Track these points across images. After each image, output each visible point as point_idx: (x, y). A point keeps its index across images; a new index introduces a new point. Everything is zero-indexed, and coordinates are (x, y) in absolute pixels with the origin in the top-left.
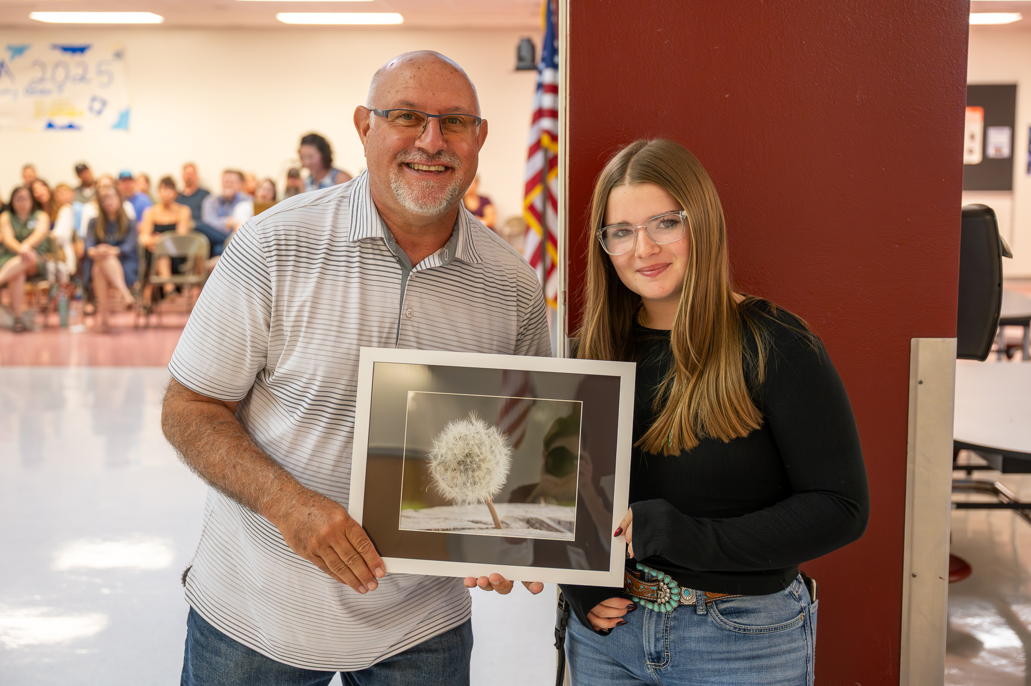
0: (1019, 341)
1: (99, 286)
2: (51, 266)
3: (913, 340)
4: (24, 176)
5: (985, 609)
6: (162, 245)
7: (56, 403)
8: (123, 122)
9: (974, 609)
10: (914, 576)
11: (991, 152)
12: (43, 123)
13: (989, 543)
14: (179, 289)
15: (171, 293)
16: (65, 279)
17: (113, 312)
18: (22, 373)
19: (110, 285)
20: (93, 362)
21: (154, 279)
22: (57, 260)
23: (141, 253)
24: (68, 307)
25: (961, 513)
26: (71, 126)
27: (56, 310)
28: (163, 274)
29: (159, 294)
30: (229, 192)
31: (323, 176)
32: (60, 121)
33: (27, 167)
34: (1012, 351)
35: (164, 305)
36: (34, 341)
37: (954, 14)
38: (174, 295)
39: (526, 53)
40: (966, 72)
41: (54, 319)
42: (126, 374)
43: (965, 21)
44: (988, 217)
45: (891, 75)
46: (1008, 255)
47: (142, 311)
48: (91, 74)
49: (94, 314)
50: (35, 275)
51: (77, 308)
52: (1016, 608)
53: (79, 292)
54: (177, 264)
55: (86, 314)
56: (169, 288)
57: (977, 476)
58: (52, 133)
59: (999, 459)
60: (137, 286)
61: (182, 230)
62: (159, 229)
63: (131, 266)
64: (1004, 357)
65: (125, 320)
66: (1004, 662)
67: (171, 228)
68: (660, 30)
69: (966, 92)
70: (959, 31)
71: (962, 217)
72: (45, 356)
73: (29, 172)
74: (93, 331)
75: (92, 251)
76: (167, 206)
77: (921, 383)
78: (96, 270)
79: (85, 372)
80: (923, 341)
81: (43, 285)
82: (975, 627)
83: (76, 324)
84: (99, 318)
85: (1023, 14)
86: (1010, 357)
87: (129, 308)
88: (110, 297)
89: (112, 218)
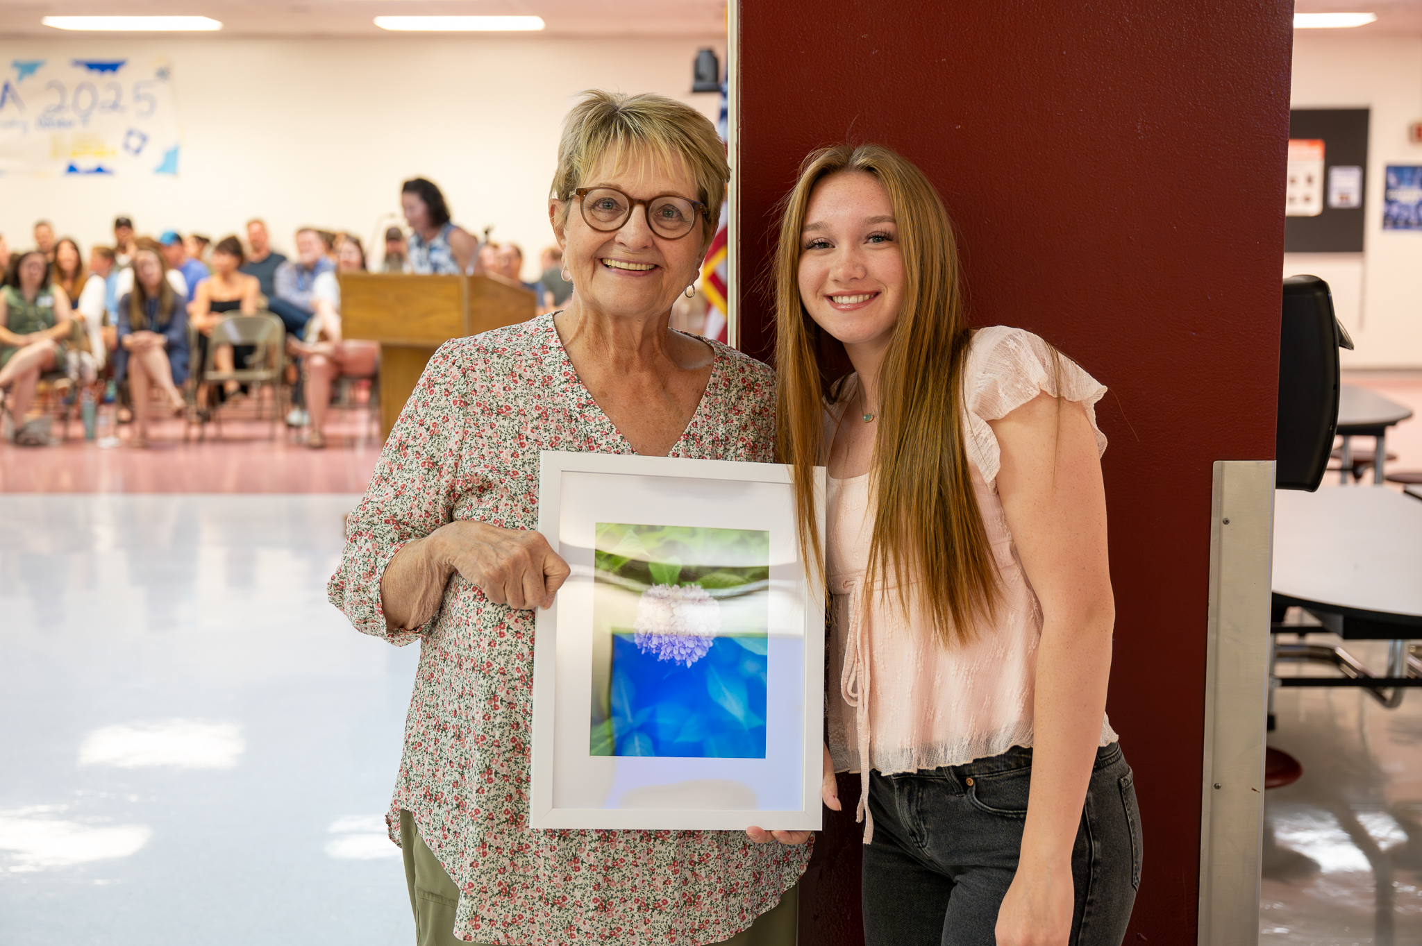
0: (1369, 456)
1: (137, 385)
2: (73, 358)
3: (1216, 464)
4: (38, 237)
5: (1322, 820)
6: (220, 328)
7: (82, 541)
8: (169, 164)
9: (1307, 820)
10: (1217, 787)
11: (1335, 200)
12: (63, 166)
13: (1328, 729)
14: (244, 389)
15: (234, 394)
16: (91, 376)
17: (156, 420)
18: (32, 502)
19: (152, 382)
20: (129, 487)
21: (211, 376)
22: (80, 350)
23: (193, 339)
24: (96, 412)
25: (1291, 691)
26: (100, 170)
27: (79, 417)
28: (224, 367)
29: (219, 394)
30: (308, 258)
31: (433, 237)
32: (85, 163)
33: (40, 225)
34: (1361, 469)
35: (225, 410)
36: (50, 459)
37: (1271, 12)
38: (239, 396)
39: (706, 69)
40: (1289, 93)
41: (76, 430)
42: (174, 504)
43: (1288, 22)
44: (1319, 294)
45: (1185, 97)
46: (1348, 345)
47: (195, 418)
48: (127, 98)
49: (129, 422)
50: (51, 369)
51: (108, 415)
52: (1364, 819)
53: (111, 391)
54: (242, 355)
55: (121, 423)
56: (232, 387)
57: (1312, 639)
58: (74, 178)
59: (1339, 620)
60: (190, 384)
61: (248, 309)
62: (218, 307)
63: (179, 357)
64: (1350, 478)
65: (174, 429)
66: (1346, 892)
67: (232, 306)
68: (865, 36)
69: (1289, 120)
70: (1280, 36)
71: (1283, 293)
72: (66, 479)
73: (43, 230)
74: (129, 445)
75: (129, 340)
76: (226, 276)
77: (1226, 522)
78: (133, 363)
79: (120, 500)
80: (1229, 464)
81: (62, 383)
82: (1307, 844)
83: (106, 436)
84: (137, 427)
85: (1377, 14)
86: (1358, 477)
87: (179, 414)
88: (153, 400)
89: (152, 293)
